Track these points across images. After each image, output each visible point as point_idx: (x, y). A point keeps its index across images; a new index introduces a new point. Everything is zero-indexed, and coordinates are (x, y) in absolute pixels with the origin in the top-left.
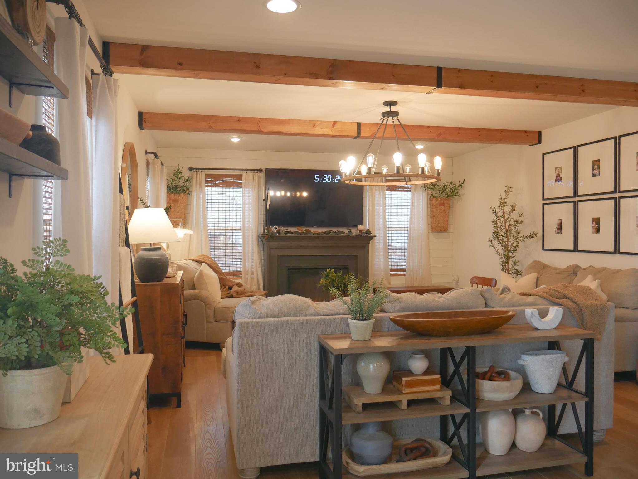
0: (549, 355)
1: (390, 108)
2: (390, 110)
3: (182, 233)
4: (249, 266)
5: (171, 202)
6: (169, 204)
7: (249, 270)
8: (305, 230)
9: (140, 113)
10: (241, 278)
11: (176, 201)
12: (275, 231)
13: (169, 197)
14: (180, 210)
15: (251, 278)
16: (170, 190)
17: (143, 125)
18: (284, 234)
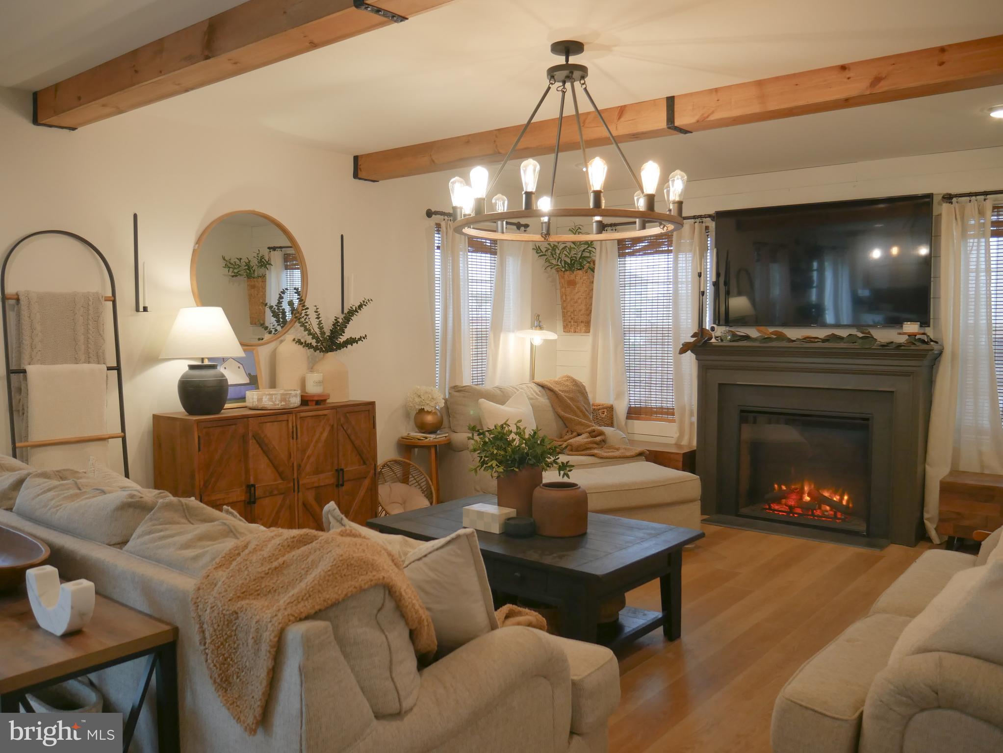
1: (567, 59)
2: (568, 64)
3: (538, 337)
4: (686, 399)
5: (566, 286)
6: (563, 289)
7: (687, 408)
8: (772, 333)
9: (356, 159)
10: (673, 421)
11: (572, 283)
12: (713, 333)
13: (564, 277)
14: (578, 299)
15: (691, 424)
16: (563, 265)
17: (360, 176)
18: (731, 341)
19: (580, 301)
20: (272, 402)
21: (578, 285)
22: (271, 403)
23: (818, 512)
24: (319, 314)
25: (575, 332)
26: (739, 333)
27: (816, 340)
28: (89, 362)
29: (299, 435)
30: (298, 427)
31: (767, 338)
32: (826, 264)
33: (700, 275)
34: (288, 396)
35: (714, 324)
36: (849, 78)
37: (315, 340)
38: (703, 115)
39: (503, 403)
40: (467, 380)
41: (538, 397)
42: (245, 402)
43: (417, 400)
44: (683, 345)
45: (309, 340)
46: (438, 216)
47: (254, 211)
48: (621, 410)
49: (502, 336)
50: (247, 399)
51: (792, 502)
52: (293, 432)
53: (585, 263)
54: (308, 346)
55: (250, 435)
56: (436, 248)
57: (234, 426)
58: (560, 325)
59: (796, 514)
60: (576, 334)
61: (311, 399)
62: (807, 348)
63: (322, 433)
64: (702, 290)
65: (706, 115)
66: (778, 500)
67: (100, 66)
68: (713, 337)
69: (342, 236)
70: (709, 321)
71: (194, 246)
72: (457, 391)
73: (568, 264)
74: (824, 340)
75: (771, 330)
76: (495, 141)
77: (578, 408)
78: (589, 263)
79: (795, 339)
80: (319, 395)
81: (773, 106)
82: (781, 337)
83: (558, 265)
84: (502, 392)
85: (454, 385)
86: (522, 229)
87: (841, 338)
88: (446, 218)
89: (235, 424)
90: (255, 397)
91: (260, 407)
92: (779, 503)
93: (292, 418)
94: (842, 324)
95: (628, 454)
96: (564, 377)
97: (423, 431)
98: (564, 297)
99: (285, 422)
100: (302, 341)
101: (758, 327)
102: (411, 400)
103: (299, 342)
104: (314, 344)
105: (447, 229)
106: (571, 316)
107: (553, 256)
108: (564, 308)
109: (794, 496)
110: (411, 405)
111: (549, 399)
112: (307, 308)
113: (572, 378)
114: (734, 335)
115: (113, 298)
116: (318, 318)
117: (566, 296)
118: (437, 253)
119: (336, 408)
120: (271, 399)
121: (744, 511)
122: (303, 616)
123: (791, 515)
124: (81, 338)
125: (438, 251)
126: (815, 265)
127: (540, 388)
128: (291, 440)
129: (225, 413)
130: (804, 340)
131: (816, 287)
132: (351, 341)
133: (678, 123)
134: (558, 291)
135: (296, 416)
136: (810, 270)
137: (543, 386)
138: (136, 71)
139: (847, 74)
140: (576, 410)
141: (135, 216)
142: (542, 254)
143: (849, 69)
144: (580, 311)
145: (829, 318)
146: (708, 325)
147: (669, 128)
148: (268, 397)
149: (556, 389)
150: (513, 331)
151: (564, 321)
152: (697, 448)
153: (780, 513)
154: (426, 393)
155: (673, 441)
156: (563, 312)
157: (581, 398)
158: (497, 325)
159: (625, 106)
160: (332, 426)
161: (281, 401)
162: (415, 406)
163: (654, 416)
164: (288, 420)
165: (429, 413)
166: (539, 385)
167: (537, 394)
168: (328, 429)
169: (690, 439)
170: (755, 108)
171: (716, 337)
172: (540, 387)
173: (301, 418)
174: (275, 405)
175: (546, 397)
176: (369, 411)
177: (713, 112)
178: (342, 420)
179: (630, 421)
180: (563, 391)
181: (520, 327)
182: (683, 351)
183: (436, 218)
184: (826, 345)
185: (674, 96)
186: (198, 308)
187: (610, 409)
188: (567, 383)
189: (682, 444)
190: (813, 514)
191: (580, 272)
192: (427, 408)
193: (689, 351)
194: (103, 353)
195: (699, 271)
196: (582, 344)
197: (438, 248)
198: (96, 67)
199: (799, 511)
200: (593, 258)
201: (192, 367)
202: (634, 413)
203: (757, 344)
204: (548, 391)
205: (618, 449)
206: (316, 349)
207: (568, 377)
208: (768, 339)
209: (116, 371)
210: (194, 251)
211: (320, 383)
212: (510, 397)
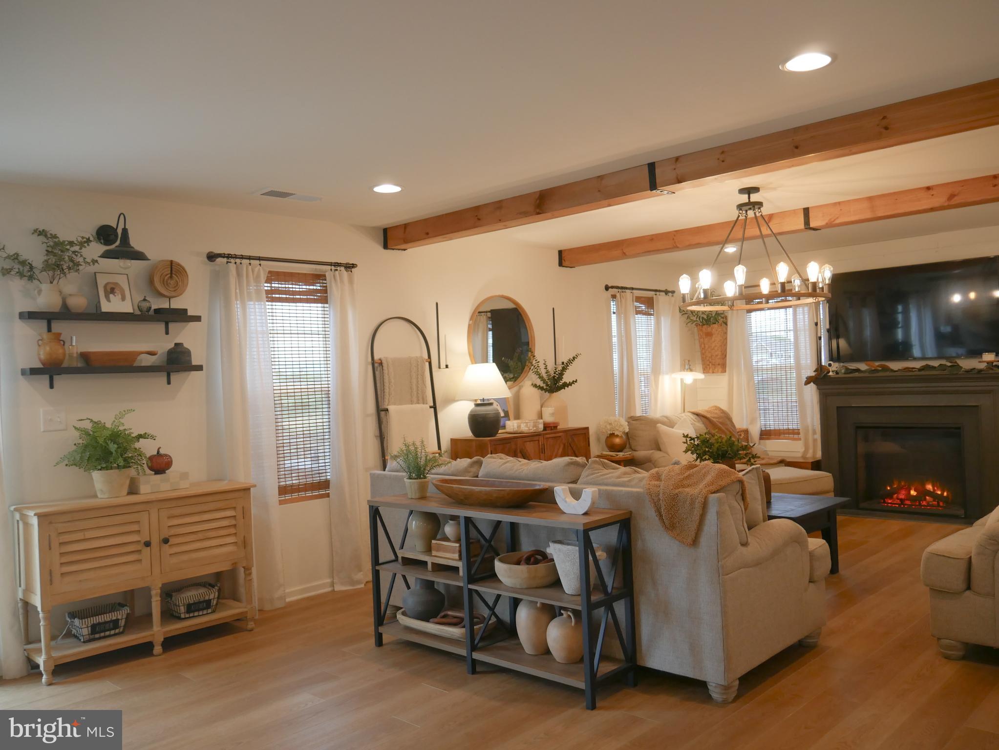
0: (566, 546)
1: (749, 198)
2: (749, 200)
3: (690, 377)
4: (809, 420)
5: (704, 337)
6: (702, 340)
7: (810, 428)
8: (878, 366)
9: (560, 252)
10: (800, 439)
11: (709, 335)
12: (831, 369)
13: (702, 330)
14: (715, 346)
15: (815, 440)
16: (701, 321)
17: (563, 265)
18: (845, 374)
19: (716, 348)
20: (528, 427)
21: (714, 336)
22: (527, 429)
23: (924, 503)
24: (547, 366)
25: (713, 372)
26: (850, 368)
27: (914, 370)
28: (418, 403)
29: (546, 450)
30: (545, 445)
31: (874, 370)
32: (911, 306)
33: (816, 324)
34: (537, 424)
35: (829, 361)
36: (932, 195)
37: (545, 384)
38: (831, 219)
39: (673, 427)
40: (638, 413)
41: (695, 423)
42: (505, 429)
43: (609, 427)
44: (806, 378)
45: (542, 385)
46: (614, 290)
47: (503, 295)
48: (755, 432)
49: (661, 377)
50: (507, 427)
51: (902, 496)
52: (542, 449)
53: (720, 318)
54: (541, 388)
55: (519, 451)
56: (612, 313)
57: (509, 444)
58: (700, 367)
59: (906, 505)
60: (714, 374)
61: (549, 426)
62: (907, 376)
63: (558, 449)
64: (819, 335)
65: (833, 220)
66: (890, 495)
67: (446, 214)
68: (831, 370)
69: (553, 309)
70: (825, 358)
71: (469, 322)
72: (633, 420)
73: (705, 320)
74: (920, 370)
75: (877, 364)
76: (673, 239)
77: (727, 429)
78: (723, 318)
79: (897, 370)
80: (554, 423)
81: (880, 214)
82: (886, 369)
83: (697, 321)
84: (668, 419)
85: (629, 416)
86: (670, 294)
87: (933, 368)
88: (620, 290)
89: (510, 443)
90: (516, 425)
91: (519, 432)
92: (891, 498)
93: (541, 438)
94: (927, 356)
95: (772, 462)
96: (713, 407)
97: (613, 450)
98: (703, 346)
99: (537, 442)
100: (538, 385)
101: (866, 362)
102: (604, 427)
103: (535, 386)
104: (545, 387)
105: (621, 298)
106: (709, 360)
107: (693, 314)
108: (703, 354)
109: (903, 492)
110: (604, 431)
111: (703, 423)
112: (539, 362)
113: (719, 407)
114: (847, 369)
115: (429, 360)
116: (546, 368)
117: (704, 345)
118: (614, 317)
119: (566, 431)
120: (527, 426)
121: (862, 505)
122: (713, 491)
123: (902, 506)
124: (414, 387)
125: (615, 315)
126: (900, 308)
127: (696, 416)
128: (541, 454)
129: (499, 436)
130: (905, 370)
131: (902, 327)
132: (566, 385)
133: (812, 225)
134: (697, 342)
135: (543, 438)
136: (895, 312)
137: (697, 415)
138: (479, 219)
139: (931, 192)
140: (726, 431)
141: (437, 304)
142: (684, 312)
143: (933, 189)
144: (717, 356)
145: (916, 352)
146: (824, 362)
147: (806, 228)
148: (525, 424)
149: (709, 415)
150: (667, 374)
151: (703, 364)
152: (822, 458)
153: (893, 505)
154: (615, 421)
155: (800, 455)
156: (702, 358)
157: (728, 423)
158: (656, 370)
159: (772, 214)
160: (564, 445)
161: (533, 427)
162: (607, 432)
163: (782, 436)
164: (539, 440)
165: (617, 436)
166: (694, 413)
167: (694, 420)
168: (562, 446)
169: (815, 452)
170: (868, 215)
171: (833, 371)
172: (694, 415)
173: (546, 438)
174: (530, 430)
175: (701, 423)
176: (585, 433)
177: (838, 218)
178: (570, 440)
179: (762, 441)
180: (714, 418)
181: (672, 371)
182: (807, 383)
183: (612, 291)
184: (922, 373)
185: (808, 208)
186: (473, 365)
187: (746, 432)
188: (716, 411)
189: (808, 456)
190: (920, 505)
191: (715, 326)
192: (616, 433)
193: (812, 383)
194: (426, 397)
195: (816, 321)
196: (721, 381)
197: (614, 313)
198: (443, 215)
199: (908, 502)
200: (726, 314)
201: (477, 405)
202: (766, 434)
203: (867, 375)
204: (703, 418)
205: (763, 459)
206: (546, 390)
207: (716, 407)
208: (876, 371)
209: (433, 409)
210: (469, 325)
211: (553, 414)
212: (676, 423)
